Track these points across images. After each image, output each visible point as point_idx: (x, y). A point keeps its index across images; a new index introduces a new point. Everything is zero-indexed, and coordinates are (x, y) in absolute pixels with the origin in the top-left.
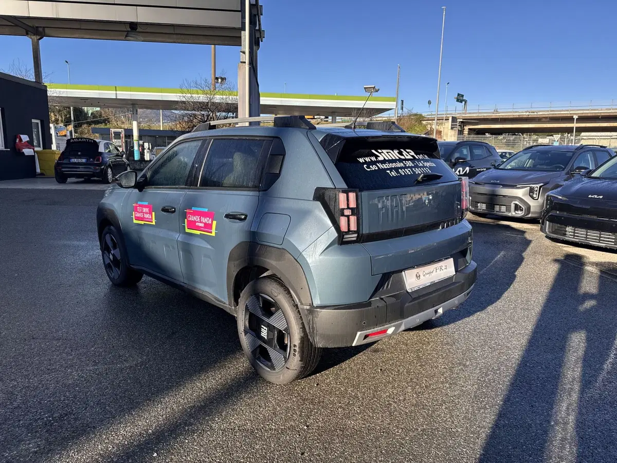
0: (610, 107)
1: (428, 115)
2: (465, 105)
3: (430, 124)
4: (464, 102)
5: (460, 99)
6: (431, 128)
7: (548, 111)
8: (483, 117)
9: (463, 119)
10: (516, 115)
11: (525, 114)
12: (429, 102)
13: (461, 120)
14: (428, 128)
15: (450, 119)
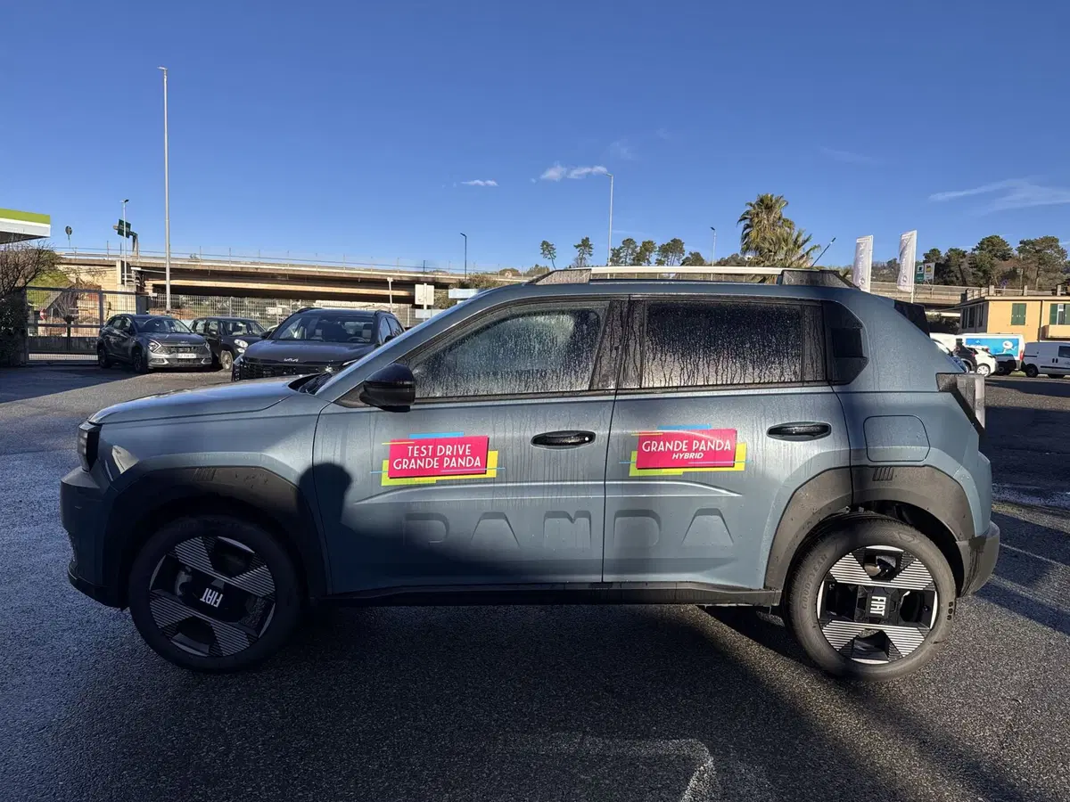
0: (369, 267)
1: (67, 254)
2: (134, 241)
3: (75, 272)
4: (131, 237)
5: (124, 229)
6: (77, 279)
7: (285, 265)
8: (179, 267)
9: (142, 268)
10: (236, 267)
11: (251, 268)
12: (69, 231)
13: (139, 269)
14: (71, 279)
15: (119, 265)
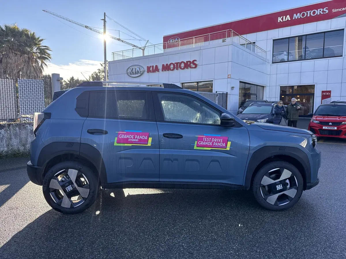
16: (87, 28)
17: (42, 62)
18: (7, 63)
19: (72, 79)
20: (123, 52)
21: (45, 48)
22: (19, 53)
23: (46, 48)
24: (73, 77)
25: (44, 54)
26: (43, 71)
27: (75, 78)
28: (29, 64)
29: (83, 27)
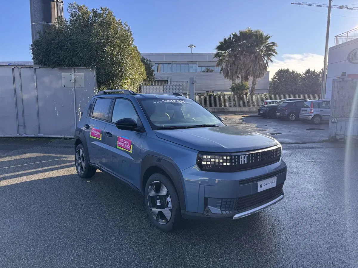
16: (342, 8)
17: (269, 59)
18: (238, 64)
19: (308, 71)
20: (348, 33)
21: (271, 44)
22: (248, 54)
23: (273, 44)
24: (309, 70)
25: (270, 51)
26: (267, 67)
27: (312, 70)
28: (256, 62)
29: (338, 8)
